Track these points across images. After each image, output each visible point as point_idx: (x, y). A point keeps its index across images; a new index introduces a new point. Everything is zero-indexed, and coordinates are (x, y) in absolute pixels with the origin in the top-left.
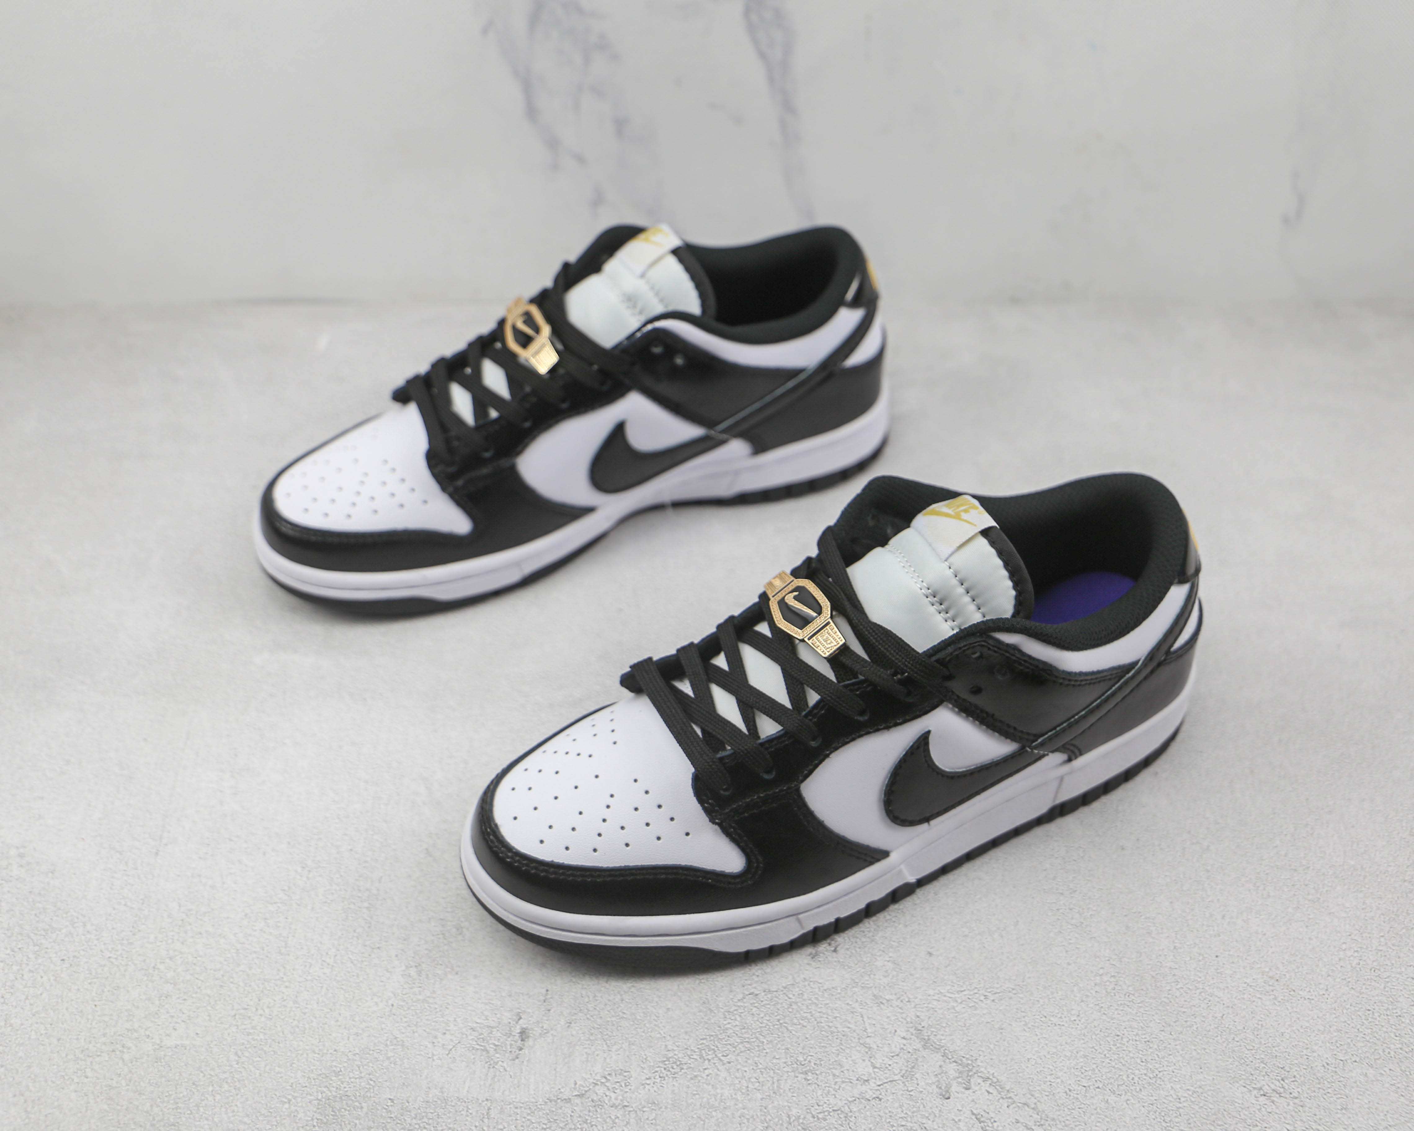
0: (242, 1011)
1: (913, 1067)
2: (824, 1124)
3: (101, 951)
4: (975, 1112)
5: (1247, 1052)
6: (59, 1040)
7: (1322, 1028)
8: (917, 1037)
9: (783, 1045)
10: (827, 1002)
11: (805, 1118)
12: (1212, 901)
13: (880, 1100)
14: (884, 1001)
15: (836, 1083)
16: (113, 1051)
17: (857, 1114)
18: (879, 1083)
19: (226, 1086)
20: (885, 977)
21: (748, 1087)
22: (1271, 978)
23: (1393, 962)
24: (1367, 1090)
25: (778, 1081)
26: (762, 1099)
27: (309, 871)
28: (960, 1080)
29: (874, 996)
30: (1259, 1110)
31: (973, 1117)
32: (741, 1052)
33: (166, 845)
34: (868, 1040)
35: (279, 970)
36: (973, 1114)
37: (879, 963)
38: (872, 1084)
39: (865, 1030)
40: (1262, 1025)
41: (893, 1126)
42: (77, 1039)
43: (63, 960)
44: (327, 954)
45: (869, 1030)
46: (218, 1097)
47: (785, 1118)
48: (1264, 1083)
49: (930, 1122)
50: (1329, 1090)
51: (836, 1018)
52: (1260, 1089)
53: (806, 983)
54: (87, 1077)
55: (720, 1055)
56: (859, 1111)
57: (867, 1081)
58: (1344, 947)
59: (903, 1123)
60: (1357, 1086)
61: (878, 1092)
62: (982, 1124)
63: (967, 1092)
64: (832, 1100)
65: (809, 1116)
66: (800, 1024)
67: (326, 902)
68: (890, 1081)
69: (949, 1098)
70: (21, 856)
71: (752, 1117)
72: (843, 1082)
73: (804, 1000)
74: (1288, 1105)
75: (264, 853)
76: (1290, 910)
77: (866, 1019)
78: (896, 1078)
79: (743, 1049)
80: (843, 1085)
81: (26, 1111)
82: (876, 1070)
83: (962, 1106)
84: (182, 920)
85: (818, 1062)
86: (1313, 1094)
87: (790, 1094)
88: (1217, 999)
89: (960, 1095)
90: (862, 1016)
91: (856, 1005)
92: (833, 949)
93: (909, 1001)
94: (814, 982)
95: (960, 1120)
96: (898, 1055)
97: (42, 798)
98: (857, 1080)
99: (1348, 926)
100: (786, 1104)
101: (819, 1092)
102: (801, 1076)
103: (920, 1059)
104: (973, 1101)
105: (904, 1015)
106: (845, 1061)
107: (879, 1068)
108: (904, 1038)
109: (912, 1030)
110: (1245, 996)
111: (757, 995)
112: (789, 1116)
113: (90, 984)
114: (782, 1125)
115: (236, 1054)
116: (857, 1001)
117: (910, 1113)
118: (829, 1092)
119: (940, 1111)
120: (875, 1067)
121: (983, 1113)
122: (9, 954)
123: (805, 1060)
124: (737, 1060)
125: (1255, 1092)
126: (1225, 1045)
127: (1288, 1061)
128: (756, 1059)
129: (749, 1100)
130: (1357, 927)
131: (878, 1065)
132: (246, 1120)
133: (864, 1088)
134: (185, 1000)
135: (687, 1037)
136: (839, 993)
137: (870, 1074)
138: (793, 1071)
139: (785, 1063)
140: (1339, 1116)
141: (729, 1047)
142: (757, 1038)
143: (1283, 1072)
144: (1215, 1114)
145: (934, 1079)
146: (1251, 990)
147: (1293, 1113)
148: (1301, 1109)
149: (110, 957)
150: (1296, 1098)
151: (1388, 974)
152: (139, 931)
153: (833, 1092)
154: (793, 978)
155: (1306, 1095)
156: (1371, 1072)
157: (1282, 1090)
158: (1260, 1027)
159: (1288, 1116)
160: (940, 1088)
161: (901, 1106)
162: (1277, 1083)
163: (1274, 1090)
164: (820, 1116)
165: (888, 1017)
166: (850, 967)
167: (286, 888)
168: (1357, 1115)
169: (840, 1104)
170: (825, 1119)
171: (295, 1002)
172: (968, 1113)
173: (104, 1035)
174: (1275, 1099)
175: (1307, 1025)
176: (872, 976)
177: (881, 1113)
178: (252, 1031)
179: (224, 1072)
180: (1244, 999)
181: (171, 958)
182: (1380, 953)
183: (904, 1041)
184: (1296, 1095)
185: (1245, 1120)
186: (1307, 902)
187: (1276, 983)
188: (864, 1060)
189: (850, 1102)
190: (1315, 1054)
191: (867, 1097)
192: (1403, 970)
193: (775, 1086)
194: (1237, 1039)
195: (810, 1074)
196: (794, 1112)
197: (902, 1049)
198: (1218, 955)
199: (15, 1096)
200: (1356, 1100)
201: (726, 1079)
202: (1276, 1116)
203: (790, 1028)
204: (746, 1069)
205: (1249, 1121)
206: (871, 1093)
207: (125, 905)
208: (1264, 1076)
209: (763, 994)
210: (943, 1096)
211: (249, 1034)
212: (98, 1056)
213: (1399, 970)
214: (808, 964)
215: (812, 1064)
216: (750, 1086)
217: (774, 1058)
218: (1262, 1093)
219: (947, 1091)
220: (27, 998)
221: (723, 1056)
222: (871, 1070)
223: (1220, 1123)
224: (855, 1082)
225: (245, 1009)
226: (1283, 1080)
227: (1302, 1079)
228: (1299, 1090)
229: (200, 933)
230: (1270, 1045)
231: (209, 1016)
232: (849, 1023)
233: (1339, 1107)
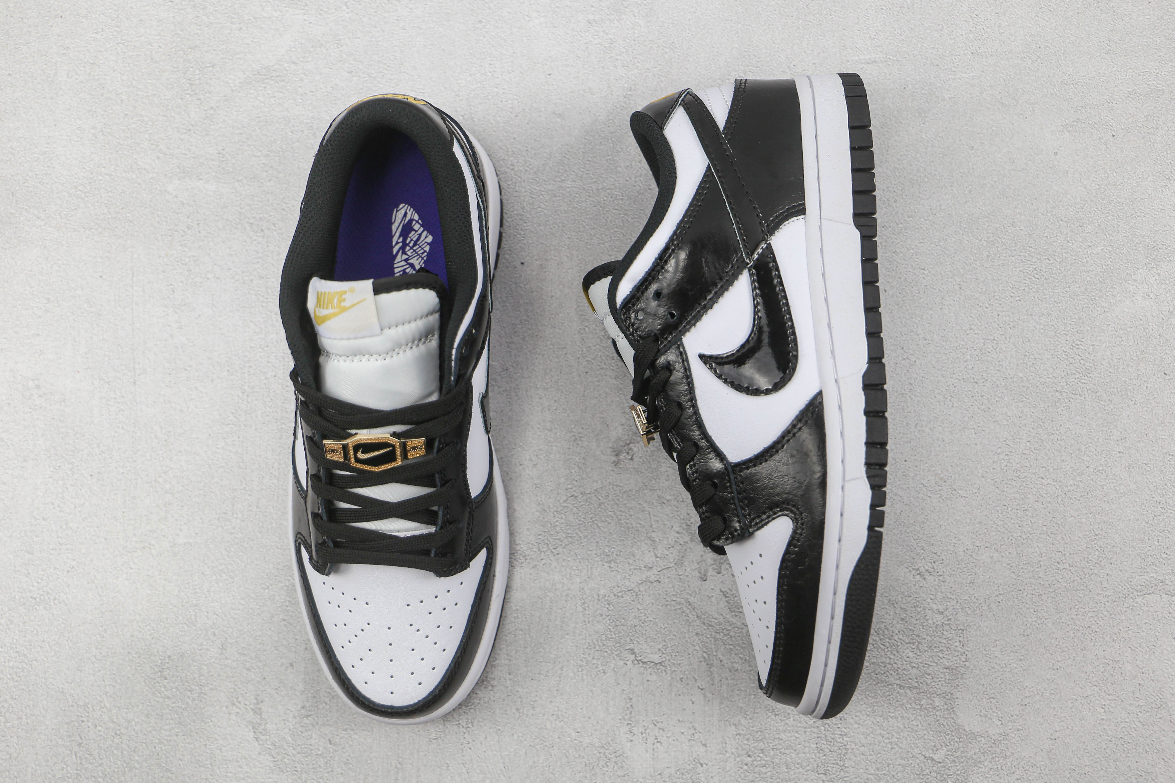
0: (223, 515)
1: (683, 557)
2: (622, 600)
3: (116, 468)
4: (723, 590)
5: (913, 541)
6: (106, 539)
7: (969, 521)
8: (687, 532)
9: (594, 539)
10: (626, 502)
11: (609, 596)
12: (910, 412)
13: (660, 582)
14: (665, 501)
15: (630, 569)
16: (144, 548)
17: (644, 593)
18: (659, 569)
19: (224, 575)
20: (667, 480)
21: (570, 573)
22: (941, 479)
23: (1032, 464)
24: (990, 568)
25: (591, 568)
26: (580, 583)
27: (248, 396)
28: (714, 566)
29: (659, 497)
30: (914, 585)
31: (721, 594)
32: (566, 545)
33: (139, 375)
34: (653, 534)
35: (241, 481)
36: (722, 591)
37: (663, 469)
38: (655, 571)
39: (651, 526)
40: (927, 520)
41: (667, 601)
42: (118, 538)
43: (91, 476)
44: (273, 467)
45: (654, 526)
46: (221, 584)
47: (596, 597)
48: (920, 565)
49: (692, 598)
50: (964, 570)
51: (631, 515)
52: (918, 569)
53: (611, 487)
54: (132, 569)
55: (551, 548)
56: (645, 591)
57: (651, 568)
58: (999, 450)
59: (675, 599)
60: (984, 566)
61: (658, 577)
62: (727, 599)
63: (719, 575)
64: (627, 583)
65: (612, 595)
66: (606, 521)
67: (264, 423)
68: (667, 568)
69: (706, 580)
70: (38, 387)
71: (574, 596)
72: (635, 569)
73: (610, 501)
74: (935, 581)
75: (212, 381)
76: (966, 419)
77: (652, 516)
78: (671, 565)
79: (567, 543)
80: (635, 571)
81: (99, 595)
82: (658, 559)
83: (715, 586)
84: (166, 441)
85: (618, 553)
86: (953, 573)
87: (599, 579)
88: (899, 498)
89: (714, 578)
90: (649, 514)
91: (646, 505)
92: (630, 457)
93: (683, 501)
94: (617, 485)
95: (712, 596)
96: (673, 547)
97: (38, 335)
98: (645, 567)
99: (1006, 433)
100: (596, 586)
101: (619, 577)
102: (607, 565)
103: (688, 550)
104: (722, 582)
105: (679, 513)
106: (637, 551)
107: (660, 558)
108: (678, 532)
109: (684, 526)
110: (920, 495)
111: (576, 497)
112: (598, 595)
113: (115, 494)
114: (594, 601)
115: (226, 549)
116: (646, 501)
117: (679, 592)
118: (625, 577)
119: (699, 590)
120: (657, 557)
121: (728, 591)
122: (52, 472)
123: (609, 552)
124: (563, 552)
125: (914, 572)
126: (899, 535)
127: (941, 548)
128: (576, 551)
129: (572, 584)
130: (1012, 433)
131: (659, 555)
132: (242, 602)
133: (649, 573)
134: (182, 506)
135: (528, 533)
136: (634, 495)
137: (653, 563)
138: (602, 561)
139: (596, 554)
140: (967, 588)
141: (557, 541)
142: (577, 533)
143: (935, 556)
144: (884, 589)
145: (697, 566)
146: (925, 490)
147: (937, 587)
148: (942, 583)
149: (123, 473)
150: (941, 576)
151: (1025, 474)
152: (138, 450)
153: (628, 577)
154: (602, 482)
155: (948, 574)
156: (996, 555)
157: (932, 570)
158: (925, 521)
159: (933, 589)
160: (701, 573)
161: (673, 587)
162: (930, 565)
163: (927, 570)
164: (620, 594)
165: (668, 515)
166: (642, 473)
167: (234, 411)
168: (979, 586)
169: (633, 585)
170: (622, 597)
171: (258, 507)
172: (718, 591)
173: (135, 535)
174: (927, 577)
175: (959, 518)
176: (657, 480)
177: (660, 592)
178: (233, 531)
179: (221, 564)
180: (918, 497)
181: (165, 473)
182: (1024, 456)
183: (678, 535)
184: (940, 573)
185: (903, 593)
186: (980, 411)
187: (944, 483)
188: (650, 551)
189: (639, 584)
190: (960, 542)
191: (651, 580)
192: (1037, 470)
193: (589, 572)
194: (908, 531)
195: (612, 563)
196: (602, 592)
197: (676, 541)
198: (907, 459)
199: (88, 583)
200: (981, 577)
201: (556, 568)
202: (925, 589)
203: (599, 525)
204: (569, 559)
205: (906, 593)
206: (653, 577)
207: (123, 428)
208: (922, 560)
209: (580, 496)
210: (702, 578)
211: (231, 533)
212: (135, 552)
213: (1034, 471)
214: (613, 471)
215: (614, 555)
216: (572, 572)
217: (589, 550)
218: (918, 572)
219: (705, 575)
220: (75, 507)
221: (554, 549)
222: (654, 559)
223: (887, 595)
224: (643, 569)
225: (225, 513)
226: (934, 562)
227: (948, 561)
228: (944, 570)
229: (181, 452)
230: (930, 535)
231: (202, 519)
232: (641, 520)
233: (969, 582)
